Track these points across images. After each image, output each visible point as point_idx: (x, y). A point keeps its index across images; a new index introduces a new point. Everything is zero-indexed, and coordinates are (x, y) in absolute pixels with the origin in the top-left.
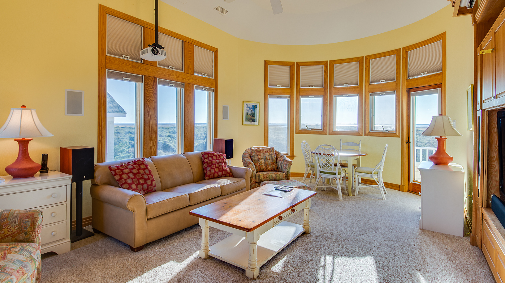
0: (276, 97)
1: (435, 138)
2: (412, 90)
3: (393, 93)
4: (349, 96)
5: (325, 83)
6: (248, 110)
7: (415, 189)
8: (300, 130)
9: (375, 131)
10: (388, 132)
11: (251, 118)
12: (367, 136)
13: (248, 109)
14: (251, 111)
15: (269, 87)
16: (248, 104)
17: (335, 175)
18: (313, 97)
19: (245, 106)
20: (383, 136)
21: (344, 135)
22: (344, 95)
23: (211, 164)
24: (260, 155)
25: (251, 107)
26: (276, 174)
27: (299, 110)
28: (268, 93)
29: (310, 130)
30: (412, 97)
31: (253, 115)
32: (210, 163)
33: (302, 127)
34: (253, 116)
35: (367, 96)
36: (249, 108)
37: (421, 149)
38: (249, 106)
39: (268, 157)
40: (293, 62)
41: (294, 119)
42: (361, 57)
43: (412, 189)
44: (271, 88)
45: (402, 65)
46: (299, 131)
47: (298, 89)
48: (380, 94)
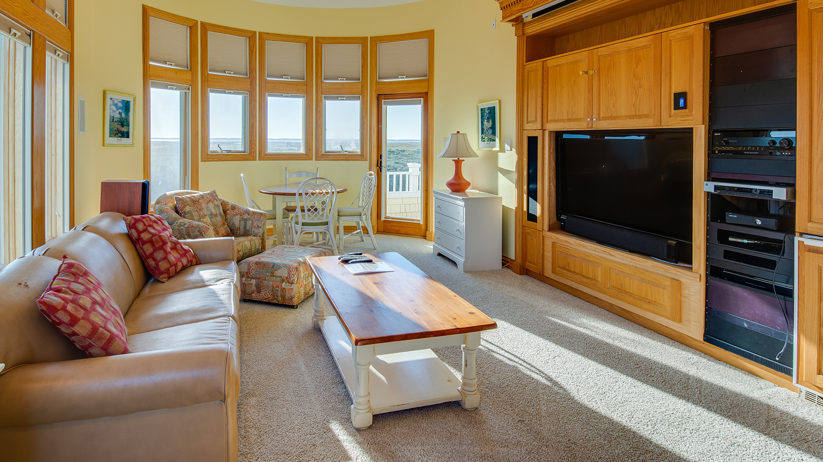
0: (166, 87)
1: (453, 160)
2: (383, 96)
3: (358, 98)
4: (291, 97)
5: (252, 70)
6: (114, 111)
7: (388, 227)
8: (209, 153)
9: (329, 152)
10: (348, 153)
11: (121, 129)
12: (319, 160)
13: (114, 108)
14: (120, 112)
15: (150, 63)
16: (114, 97)
17: (327, 226)
18: (232, 92)
19: (108, 102)
20: (343, 160)
21: (283, 160)
22: (284, 95)
23: (161, 244)
24: (201, 210)
25: (120, 105)
26: (250, 242)
27: (207, 116)
28: (149, 77)
29: (225, 153)
30: (384, 106)
31: (124, 122)
32: (157, 242)
33: (213, 147)
34: (122, 125)
35: (319, 99)
36: (116, 105)
37: (395, 174)
38: (116, 102)
39: (214, 211)
40: (195, 20)
41: (198, 133)
42: (309, 37)
43: (383, 229)
44: (155, 66)
45: (370, 61)
46: (208, 155)
47: (206, 74)
48: (339, 98)
